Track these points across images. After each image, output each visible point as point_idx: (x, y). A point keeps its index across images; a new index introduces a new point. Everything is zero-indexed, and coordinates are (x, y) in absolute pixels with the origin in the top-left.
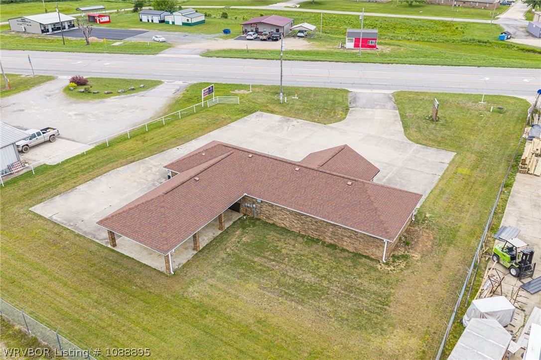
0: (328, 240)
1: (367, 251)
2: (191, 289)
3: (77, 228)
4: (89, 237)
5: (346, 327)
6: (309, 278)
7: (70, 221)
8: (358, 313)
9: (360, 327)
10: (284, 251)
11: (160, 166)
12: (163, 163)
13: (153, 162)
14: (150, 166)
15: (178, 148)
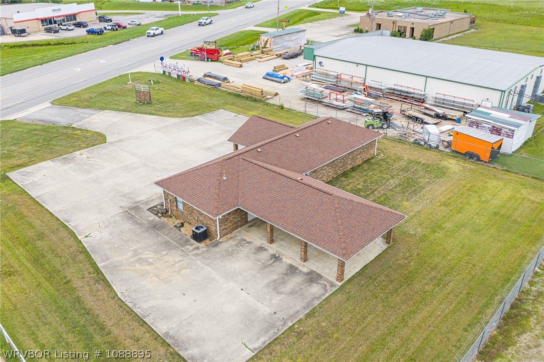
0: (349, 167)
1: (367, 156)
3: (292, 318)
4: (316, 303)
11: (140, 251)
12: (131, 249)
13: (121, 258)
14: (132, 260)
15: (86, 237)
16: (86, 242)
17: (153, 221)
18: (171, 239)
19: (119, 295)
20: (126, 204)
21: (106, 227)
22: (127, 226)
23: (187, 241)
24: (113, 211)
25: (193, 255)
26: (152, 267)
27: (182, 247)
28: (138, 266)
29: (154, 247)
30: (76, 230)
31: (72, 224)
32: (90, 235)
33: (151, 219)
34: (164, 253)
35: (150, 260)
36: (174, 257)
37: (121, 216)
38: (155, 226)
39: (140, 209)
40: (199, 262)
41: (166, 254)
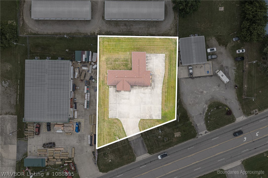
2: (129, 53)
3: (153, 54)
4: (150, 54)
5: (109, 57)
6: (117, 63)
7: (156, 55)
8: (109, 60)
9: (108, 58)
10: (122, 66)
11: (158, 78)
14: (160, 77)
15: (161, 87)
16: (162, 85)
18: (154, 77)
19: (165, 72)
20: (153, 91)
21: (158, 87)
22: (156, 85)
23: (152, 75)
25: (154, 71)
27: (154, 74)
29: (156, 77)
31: (161, 91)
38: (153, 81)
39: (152, 87)
41: (156, 74)
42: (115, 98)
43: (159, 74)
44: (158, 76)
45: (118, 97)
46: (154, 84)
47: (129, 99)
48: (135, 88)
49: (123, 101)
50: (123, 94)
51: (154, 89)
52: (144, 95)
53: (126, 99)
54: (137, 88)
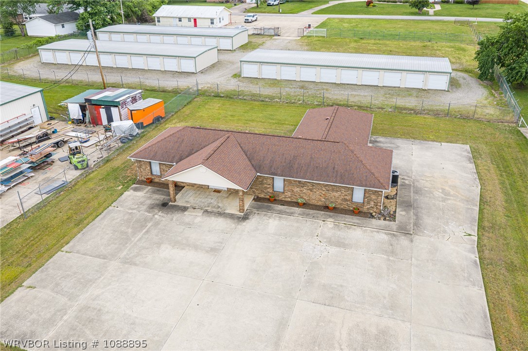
3: (408, 141)
4: (389, 138)
7: (421, 143)
11: (441, 199)
12: (444, 204)
13: (458, 203)
14: (452, 198)
15: (470, 235)
16: (474, 230)
17: (405, 210)
18: (410, 192)
19: (480, 187)
20: (404, 241)
21: (445, 232)
22: (427, 220)
23: (402, 185)
24: (422, 242)
25: (411, 178)
26: (444, 187)
27: (411, 185)
28: (452, 193)
29: (428, 195)
30: (474, 247)
31: (473, 256)
32: (465, 234)
33: (403, 213)
34: (426, 189)
35: (441, 191)
36: (423, 184)
37: (423, 232)
38: (408, 206)
39: (399, 226)
40: (414, 174)
41: (426, 187)
42: (130, 230)
43: (447, 188)
44: (438, 194)
45: (147, 232)
46: (416, 215)
47: (214, 250)
48: (281, 212)
49: (166, 251)
50: (189, 225)
51: (416, 238)
52: (333, 250)
53: (196, 248)
54: (291, 214)
